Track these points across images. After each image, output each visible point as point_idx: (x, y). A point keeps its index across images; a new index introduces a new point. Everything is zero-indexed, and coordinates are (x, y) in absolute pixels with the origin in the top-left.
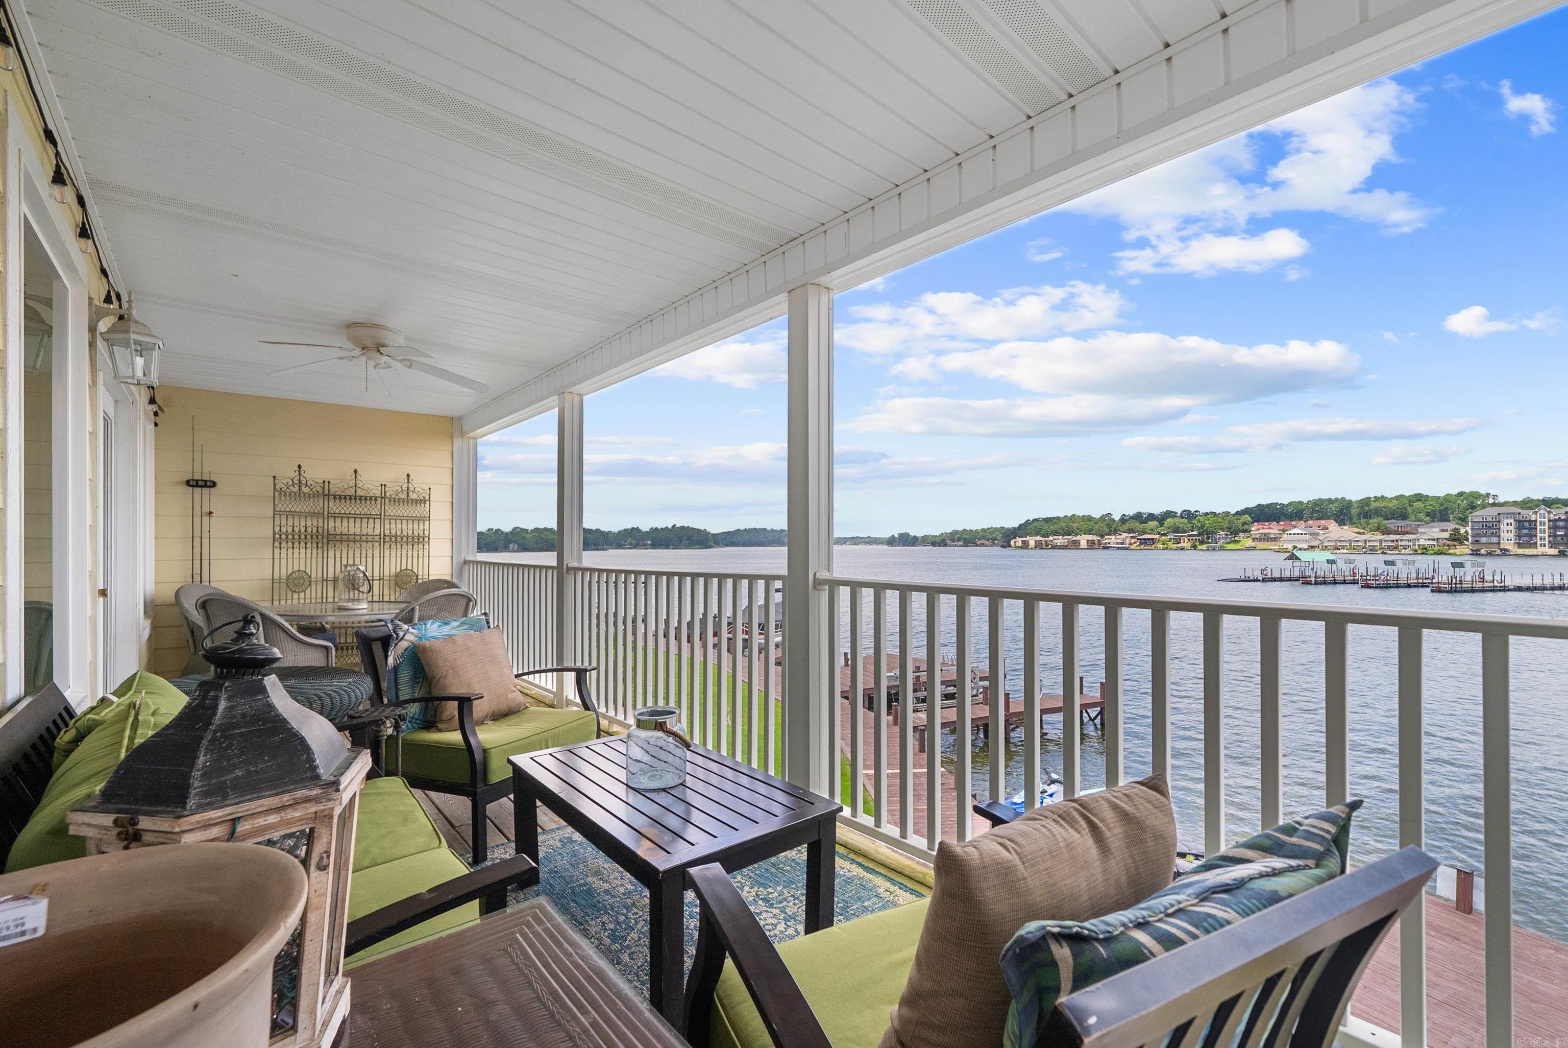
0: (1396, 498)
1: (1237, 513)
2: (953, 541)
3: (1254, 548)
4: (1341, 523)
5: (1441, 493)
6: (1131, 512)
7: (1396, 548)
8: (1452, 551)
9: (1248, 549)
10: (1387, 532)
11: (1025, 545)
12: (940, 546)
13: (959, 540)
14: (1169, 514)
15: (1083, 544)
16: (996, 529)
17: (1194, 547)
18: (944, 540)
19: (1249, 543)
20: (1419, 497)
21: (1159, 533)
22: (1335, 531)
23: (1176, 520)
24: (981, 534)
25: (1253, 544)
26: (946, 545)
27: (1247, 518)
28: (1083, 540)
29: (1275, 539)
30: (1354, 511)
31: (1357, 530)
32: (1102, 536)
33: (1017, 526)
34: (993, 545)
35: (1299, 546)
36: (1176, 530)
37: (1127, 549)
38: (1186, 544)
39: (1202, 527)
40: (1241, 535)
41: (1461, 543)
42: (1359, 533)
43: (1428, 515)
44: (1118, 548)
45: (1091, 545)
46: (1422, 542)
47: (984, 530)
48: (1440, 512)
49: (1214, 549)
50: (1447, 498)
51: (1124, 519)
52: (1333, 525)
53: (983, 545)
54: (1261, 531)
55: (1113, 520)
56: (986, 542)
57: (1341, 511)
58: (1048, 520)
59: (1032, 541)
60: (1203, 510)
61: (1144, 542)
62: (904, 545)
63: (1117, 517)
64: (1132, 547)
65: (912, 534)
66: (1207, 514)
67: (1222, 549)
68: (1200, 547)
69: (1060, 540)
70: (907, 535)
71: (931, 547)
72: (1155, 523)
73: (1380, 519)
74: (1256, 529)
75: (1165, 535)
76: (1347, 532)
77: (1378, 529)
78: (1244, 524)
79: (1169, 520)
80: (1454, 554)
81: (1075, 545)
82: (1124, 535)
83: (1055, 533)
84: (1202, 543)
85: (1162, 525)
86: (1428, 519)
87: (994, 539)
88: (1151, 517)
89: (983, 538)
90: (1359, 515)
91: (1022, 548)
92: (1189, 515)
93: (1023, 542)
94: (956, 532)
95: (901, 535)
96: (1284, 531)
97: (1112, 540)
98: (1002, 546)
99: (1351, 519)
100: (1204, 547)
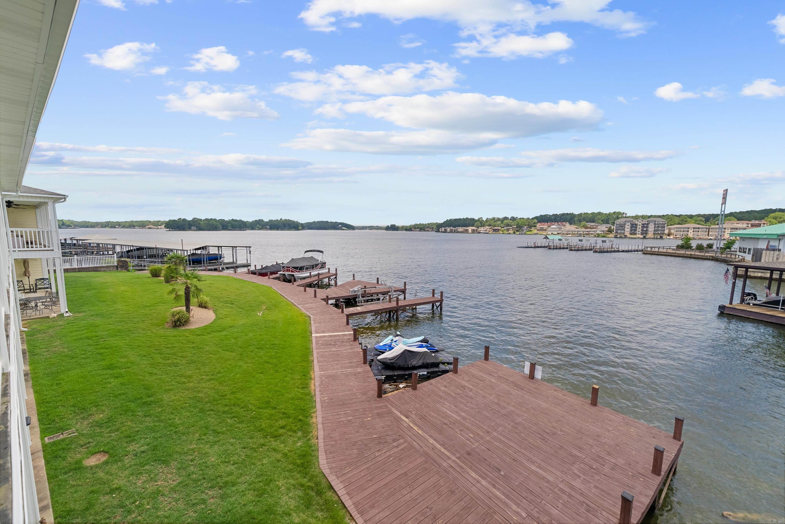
0: (592, 213)
1: (532, 219)
2: (415, 228)
3: (537, 234)
4: (571, 224)
5: (608, 212)
6: (491, 217)
7: (588, 234)
8: (608, 236)
9: (535, 234)
10: (586, 228)
11: (445, 231)
12: (409, 231)
13: (418, 228)
14: (506, 218)
15: (470, 231)
16: (434, 224)
17: (514, 233)
18: (411, 228)
19: (536, 231)
20: (599, 213)
21: (501, 227)
22: (568, 227)
23: (508, 221)
24: (427, 226)
25: (537, 232)
26: (412, 231)
27: (536, 221)
28: (470, 229)
29: (545, 230)
30: (576, 219)
31: (576, 227)
32: (478, 228)
33: (443, 222)
34: (433, 230)
35: (554, 233)
36: (508, 225)
37: (488, 233)
38: (511, 232)
39: (518, 224)
40: (533, 228)
41: (611, 233)
42: (577, 228)
43: (602, 221)
44: (484, 233)
45: (473, 231)
46: (598, 232)
47: (429, 224)
48: (606, 219)
49: (522, 234)
50: (610, 214)
51: (487, 220)
52: (567, 224)
53: (428, 231)
54: (541, 226)
55: (483, 221)
56: (429, 230)
57: (571, 219)
58: (456, 220)
59: (448, 230)
60: (519, 217)
61: (495, 230)
62: (393, 230)
63: (484, 219)
64: (490, 232)
65: (397, 225)
66: (521, 218)
67: (525, 234)
68: (516, 233)
69: (460, 229)
70: (394, 225)
71: (405, 231)
72: (500, 222)
73: (585, 222)
74: (539, 226)
75: (503, 227)
76: (572, 228)
77: (584, 227)
78: (534, 223)
79: (505, 221)
80: (609, 237)
81: (467, 231)
82: (487, 227)
83: (459, 226)
84: (517, 231)
85: (502, 223)
86: (602, 222)
87: (433, 228)
88: (499, 220)
89: (428, 227)
90: (578, 220)
91: (444, 232)
92: (513, 219)
93: (445, 230)
94: (416, 225)
95: (391, 225)
96: (549, 226)
97: (482, 229)
98: (436, 232)
99: (574, 222)
100: (518, 233)
